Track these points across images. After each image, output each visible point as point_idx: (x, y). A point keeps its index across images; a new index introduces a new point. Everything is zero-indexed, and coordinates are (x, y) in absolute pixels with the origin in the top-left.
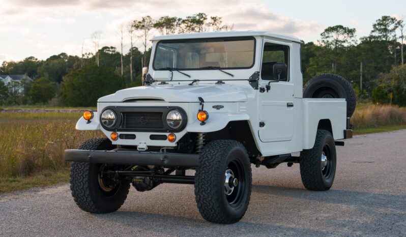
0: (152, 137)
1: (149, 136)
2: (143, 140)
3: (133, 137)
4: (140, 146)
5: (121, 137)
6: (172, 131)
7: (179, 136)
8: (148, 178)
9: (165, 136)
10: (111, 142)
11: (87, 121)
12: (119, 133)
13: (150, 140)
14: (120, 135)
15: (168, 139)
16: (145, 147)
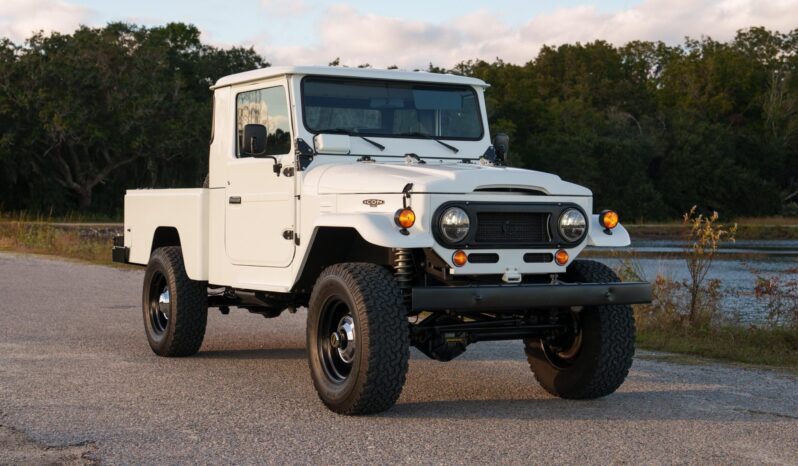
0: (528, 258)
1: (522, 256)
2: (511, 264)
3: (494, 259)
4: (508, 275)
5: (473, 259)
7: (572, 254)
9: (551, 255)
10: (449, 269)
12: (468, 252)
13: (524, 262)
14: (471, 255)
15: (554, 261)
16: (520, 276)
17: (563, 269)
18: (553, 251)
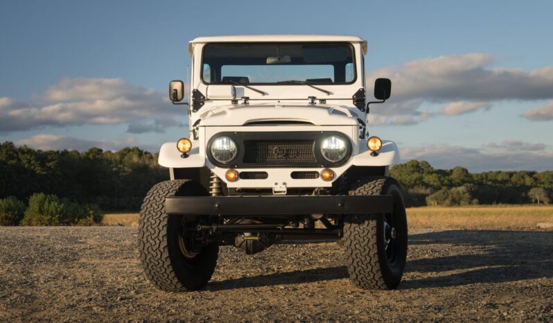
0: (295, 175)
1: (290, 173)
2: (279, 179)
3: (264, 176)
4: (277, 188)
5: (245, 176)
6: (328, 165)
9: (316, 172)
10: (226, 184)
12: (240, 170)
13: (291, 178)
14: (243, 173)
15: (320, 177)
16: (285, 190)
17: (329, 184)
18: (320, 170)
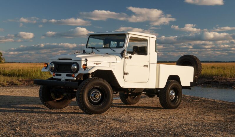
0: (67, 75)
2: (64, 77)
3: (60, 75)
4: (63, 79)
5: (57, 75)
6: (74, 73)
7: (76, 75)
8: (69, 94)
9: (71, 75)
11: (45, 68)
12: (56, 73)
13: (66, 76)
14: (57, 74)
